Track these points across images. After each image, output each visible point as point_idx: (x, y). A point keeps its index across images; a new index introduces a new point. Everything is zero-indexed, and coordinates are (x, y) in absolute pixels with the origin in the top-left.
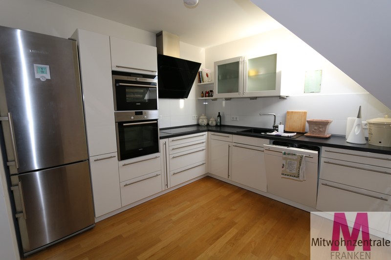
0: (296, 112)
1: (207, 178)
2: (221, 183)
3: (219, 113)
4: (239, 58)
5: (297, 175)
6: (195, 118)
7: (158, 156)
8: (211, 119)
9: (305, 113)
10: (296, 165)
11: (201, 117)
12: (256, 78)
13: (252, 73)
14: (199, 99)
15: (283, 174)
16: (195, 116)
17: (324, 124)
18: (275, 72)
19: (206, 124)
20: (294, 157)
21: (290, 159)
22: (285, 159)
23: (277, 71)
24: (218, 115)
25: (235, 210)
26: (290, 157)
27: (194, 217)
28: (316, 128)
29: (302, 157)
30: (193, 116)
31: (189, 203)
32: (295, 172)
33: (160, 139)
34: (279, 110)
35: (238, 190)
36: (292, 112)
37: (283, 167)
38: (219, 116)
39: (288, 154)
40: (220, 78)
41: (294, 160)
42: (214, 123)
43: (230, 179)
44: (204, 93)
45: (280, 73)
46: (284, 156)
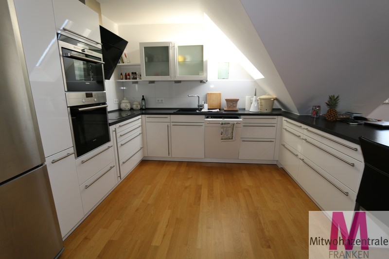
0: (213, 94)
1: (144, 162)
2: (162, 163)
3: (143, 96)
4: (169, 43)
5: (231, 138)
6: (117, 102)
7: (110, 146)
8: (135, 103)
9: (220, 94)
10: (230, 131)
11: (123, 101)
12: (183, 64)
13: (180, 59)
14: (118, 82)
15: (222, 139)
16: (116, 100)
17: (235, 101)
18: (203, 61)
19: (130, 108)
20: (229, 125)
21: (226, 127)
22: (223, 128)
23: (204, 60)
24: (142, 97)
25: (192, 177)
26: (226, 125)
27: (167, 194)
28: (231, 104)
29: (234, 124)
30: (115, 100)
31: (150, 186)
32: (230, 135)
33: (110, 126)
34: (201, 92)
35: (180, 163)
36: (211, 94)
37: (222, 134)
38: (143, 99)
39: (225, 124)
40: (146, 61)
41: (228, 127)
42: (139, 107)
43: (170, 156)
44: (124, 75)
45: (206, 61)
46: (222, 126)
